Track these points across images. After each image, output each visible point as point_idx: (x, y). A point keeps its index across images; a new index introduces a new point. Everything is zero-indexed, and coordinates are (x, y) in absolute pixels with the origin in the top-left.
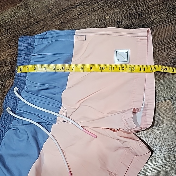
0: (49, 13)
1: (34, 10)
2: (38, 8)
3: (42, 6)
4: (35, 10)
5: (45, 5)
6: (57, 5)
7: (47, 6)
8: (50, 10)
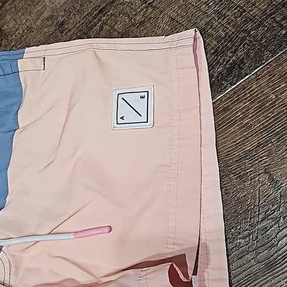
0: (62, 33)
1: (20, 39)
2: (30, 29)
3: (39, 22)
4: (25, 39)
5: (46, 14)
6: (76, 5)
7: (51, 17)
8: (62, 24)
